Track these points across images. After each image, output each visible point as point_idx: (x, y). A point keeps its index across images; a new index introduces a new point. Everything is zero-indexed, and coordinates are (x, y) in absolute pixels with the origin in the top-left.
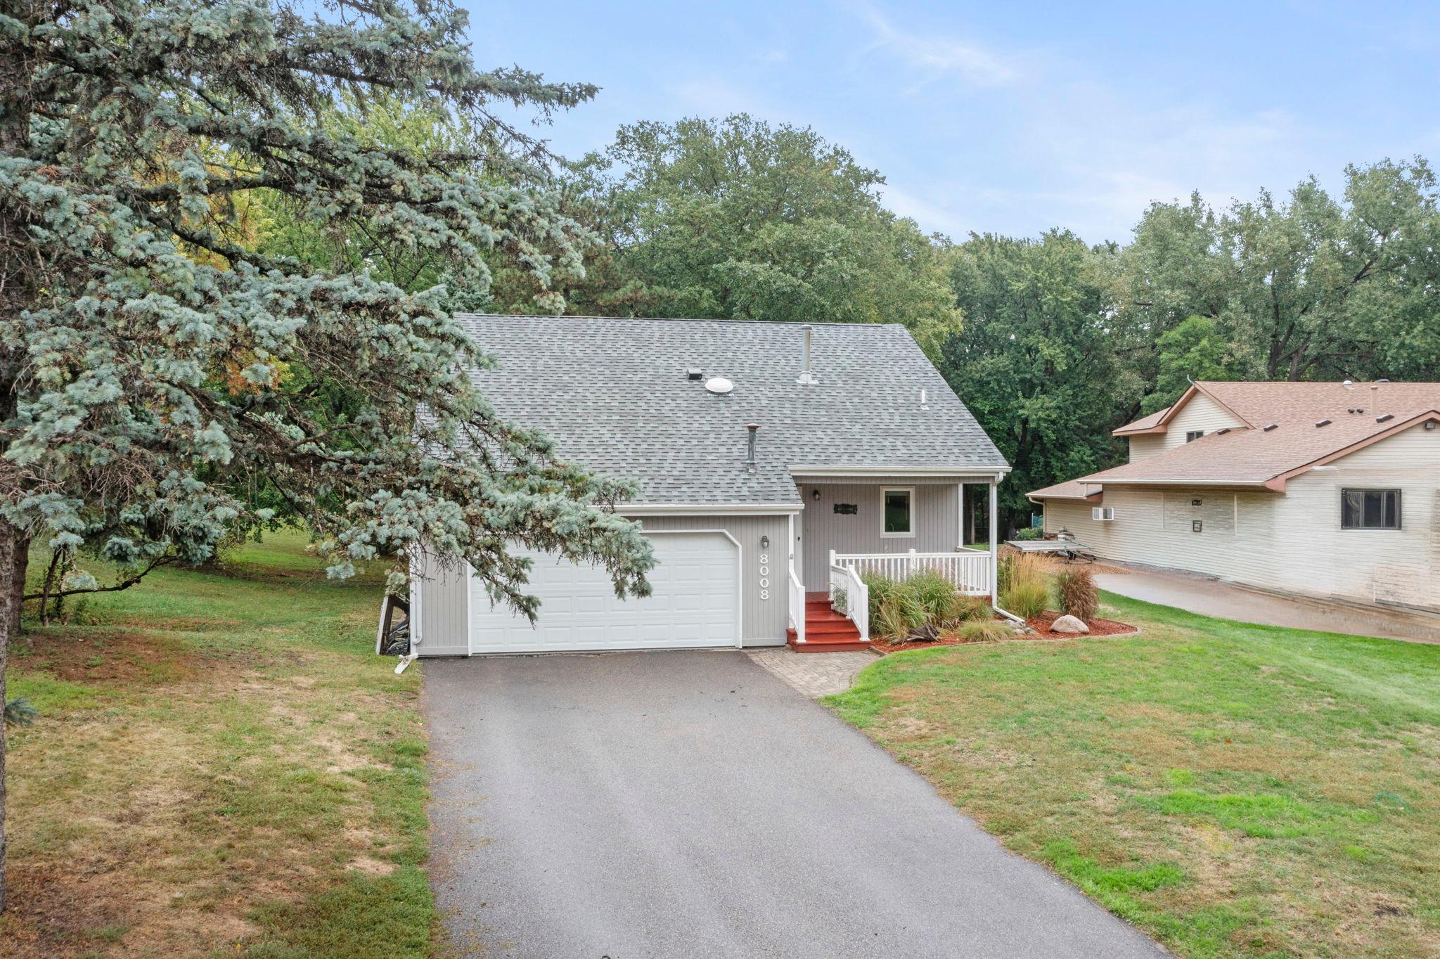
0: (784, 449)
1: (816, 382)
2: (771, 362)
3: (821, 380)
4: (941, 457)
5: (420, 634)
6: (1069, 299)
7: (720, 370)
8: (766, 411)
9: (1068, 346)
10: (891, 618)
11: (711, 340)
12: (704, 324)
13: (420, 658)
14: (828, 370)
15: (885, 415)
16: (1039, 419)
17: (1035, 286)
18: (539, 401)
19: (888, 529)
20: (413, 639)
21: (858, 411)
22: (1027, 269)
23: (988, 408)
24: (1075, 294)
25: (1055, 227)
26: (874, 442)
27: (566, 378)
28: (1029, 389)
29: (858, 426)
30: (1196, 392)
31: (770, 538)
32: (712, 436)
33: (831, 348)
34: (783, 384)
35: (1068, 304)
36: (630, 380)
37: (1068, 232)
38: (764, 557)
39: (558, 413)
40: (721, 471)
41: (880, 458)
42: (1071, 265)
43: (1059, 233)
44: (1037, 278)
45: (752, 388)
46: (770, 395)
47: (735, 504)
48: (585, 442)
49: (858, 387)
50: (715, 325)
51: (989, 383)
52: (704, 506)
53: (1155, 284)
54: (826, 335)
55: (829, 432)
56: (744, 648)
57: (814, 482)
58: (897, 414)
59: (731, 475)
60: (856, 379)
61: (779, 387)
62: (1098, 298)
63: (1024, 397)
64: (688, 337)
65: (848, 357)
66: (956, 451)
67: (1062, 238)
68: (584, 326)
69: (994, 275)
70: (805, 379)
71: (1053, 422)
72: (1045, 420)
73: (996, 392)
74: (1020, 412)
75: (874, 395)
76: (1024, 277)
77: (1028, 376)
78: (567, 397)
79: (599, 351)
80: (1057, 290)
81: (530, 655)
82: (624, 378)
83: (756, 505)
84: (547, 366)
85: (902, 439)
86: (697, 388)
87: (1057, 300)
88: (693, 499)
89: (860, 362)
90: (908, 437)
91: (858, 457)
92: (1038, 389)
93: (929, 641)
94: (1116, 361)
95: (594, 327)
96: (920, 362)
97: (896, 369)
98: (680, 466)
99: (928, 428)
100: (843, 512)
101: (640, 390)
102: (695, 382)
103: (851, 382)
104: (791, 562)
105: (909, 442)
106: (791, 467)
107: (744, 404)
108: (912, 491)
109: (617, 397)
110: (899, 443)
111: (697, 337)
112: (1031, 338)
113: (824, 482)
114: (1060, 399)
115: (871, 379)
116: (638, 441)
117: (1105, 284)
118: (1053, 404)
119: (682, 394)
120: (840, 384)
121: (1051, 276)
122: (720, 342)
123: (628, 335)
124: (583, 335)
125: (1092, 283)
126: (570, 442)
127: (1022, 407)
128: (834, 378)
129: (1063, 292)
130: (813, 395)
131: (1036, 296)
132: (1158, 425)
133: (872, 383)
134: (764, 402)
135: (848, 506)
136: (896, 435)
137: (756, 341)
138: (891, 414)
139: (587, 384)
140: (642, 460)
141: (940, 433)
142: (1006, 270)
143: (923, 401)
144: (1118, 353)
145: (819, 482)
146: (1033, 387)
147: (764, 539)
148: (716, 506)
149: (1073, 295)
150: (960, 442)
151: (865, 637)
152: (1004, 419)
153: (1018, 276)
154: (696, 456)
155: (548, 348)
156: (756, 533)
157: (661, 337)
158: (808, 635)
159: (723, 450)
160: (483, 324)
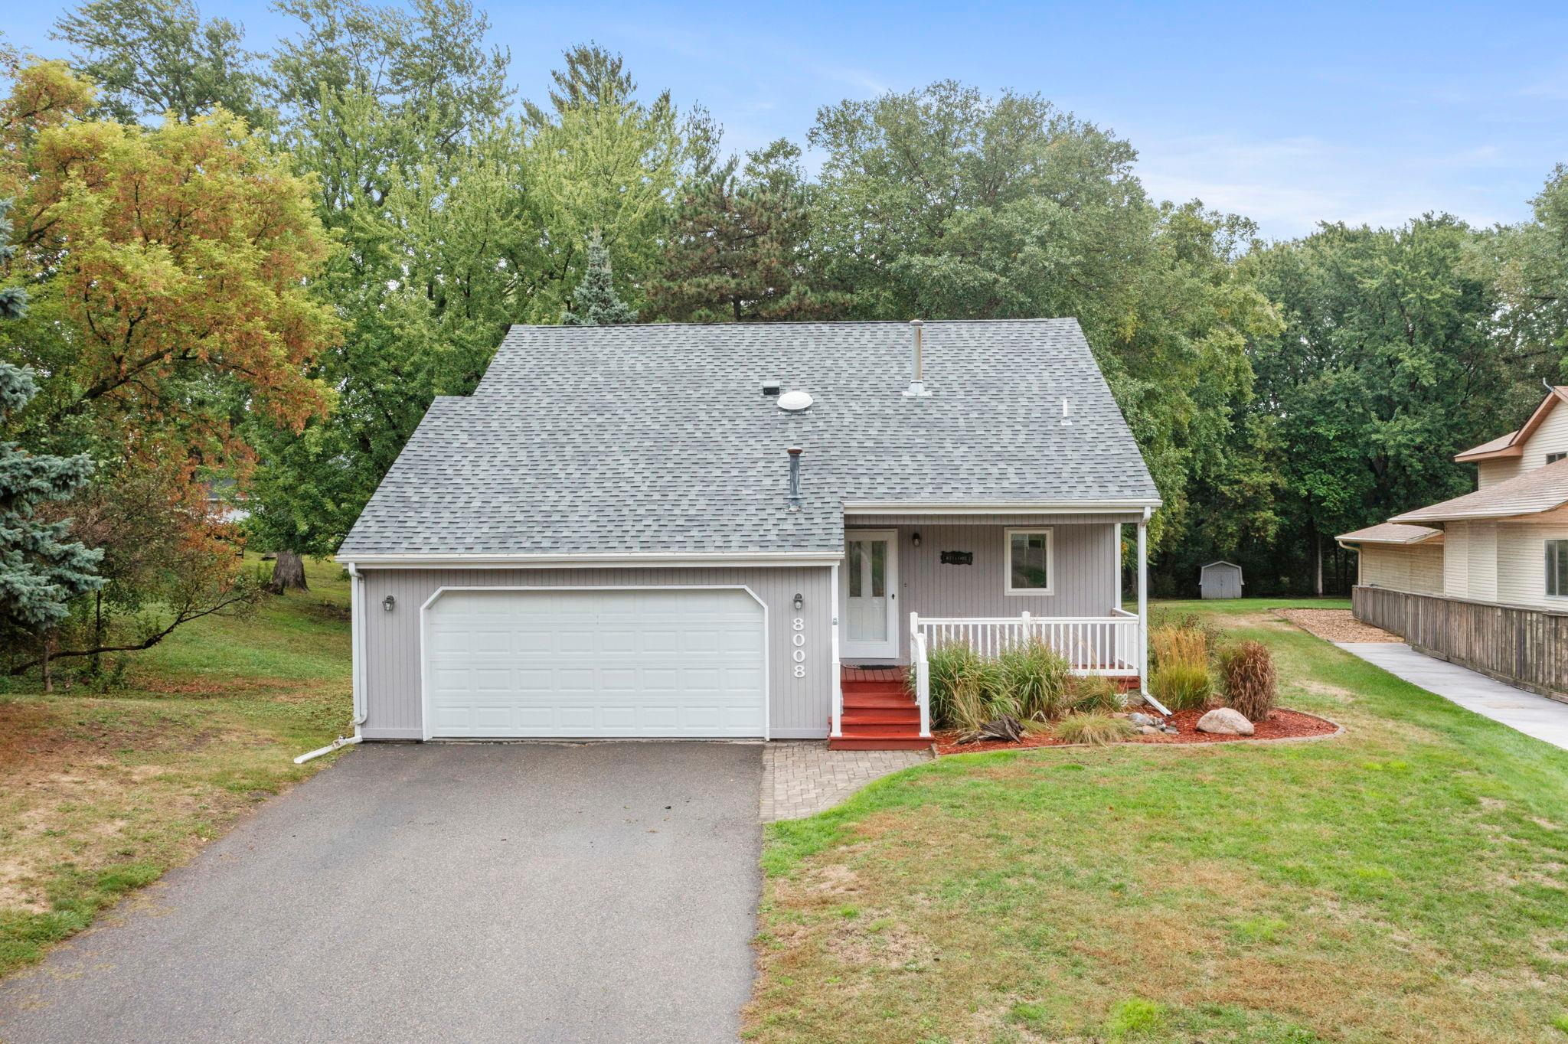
0: (849, 479)
1: (929, 394)
2: (879, 371)
3: (937, 392)
4: (1065, 488)
5: (365, 712)
6: (1438, 296)
7: (809, 382)
8: (846, 431)
9: (1438, 354)
10: (967, 707)
11: (812, 346)
12: (812, 327)
13: (365, 742)
14: (952, 377)
15: (1007, 434)
16: (1400, 445)
17: (1392, 282)
18: (563, 425)
19: (1016, 584)
20: (357, 718)
21: (971, 428)
22: (1381, 262)
23: (1333, 433)
24: (1447, 289)
25: (1428, 211)
26: (977, 470)
27: (610, 397)
28: (1386, 408)
29: (964, 448)
30: (1556, 401)
31: (806, 598)
32: (761, 464)
33: (967, 350)
34: (884, 397)
35: (1437, 302)
36: (688, 397)
37: (1446, 216)
38: (799, 622)
39: (579, 440)
40: (752, 510)
41: (977, 489)
42: (1442, 254)
43: (1436, 217)
44: (1395, 272)
45: (840, 403)
46: (860, 411)
47: (753, 552)
48: (595, 474)
49: (984, 399)
50: (826, 328)
51: (1332, 403)
52: (712, 555)
53: (1555, 272)
54: (966, 335)
55: (920, 457)
56: (772, 740)
57: (914, 522)
58: (1024, 431)
59: (763, 515)
60: (984, 390)
61: (875, 401)
62: (1480, 294)
63: (1381, 418)
64: (784, 344)
65: (986, 361)
66: (1089, 479)
67: (1440, 224)
68: (661, 335)
69: (1339, 274)
70: (918, 390)
71: (1419, 448)
72: (1407, 446)
73: (1343, 413)
74: (1374, 437)
75: (1002, 407)
76: (1379, 273)
77: (1384, 392)
78: (599, 420)
79: (666, 363)
80: (1422, 287)
81: (499, 742)
82: (682, 395)
83: (780, 554)
84: (594, 384)
85: (1017, 464)
86: (770, 405)
87: (1422, 298)
88: (700, 545)
89: (1000, 366)
90: (1030, 461)
91: (946, 489)
92: (1398, 409)
93: (1005, 740)
94: (1505, 371)
95: (672, 335)
96: (1083, 365)
97: (1046, 374)
98: (702, 502)
99: (1060, 450)
100: (953, 562)
101: (695, 409)
102: (770, 398)
103: (976, 392)
104: (835, 629)
105: (1026, 469)
106: (847, 503)
107: (820, 423)
108: (1049, 534)
109: (662, 418)
110: (1011, 470)
111: (795, 343)
112: (1389, 346)
113: (928, 523)
114: (1427, 419)
115: (1007, 388)
116: (662, 472)
117: (1487, 276)
118: (1418, 425)
119: (747, 413)
120: (961, 394)
121: (1414, 268)
122: (822, 348)
123: (710, 344)
124: (653, 346)
125: (1471, 276)
126: (577, 475)
127: (1377, 431)
128: (955, 386)
129: (1431, 288)
130: (918, 411)
131: (1394, 295)
132: (1510, 446)
133: (1005, 395)
134: (848, 418)
135: (959, 554)
136: (1011, 459)
137: (871, 345)
138: (1016, 432)
139: (633, 403)
140: (657, 496)
141: (1076, 456)
142: (1353, 267)
143: (1065, 414)
144: (1508, 361)
145: (921, 523)
146: (1392, 407)
147: (798, 598)
148: (728, 554)
149: (1444, 291)
150: (1100, 468)
151: (925, 732)
152: (1356, 446)
153: (1371, 272)
154: (729, 489)
155: (605, 363)
156: (787, 590)
157: (751, 344)
158: (845, 727)
159: (768, 482)
160: (541, 337)
